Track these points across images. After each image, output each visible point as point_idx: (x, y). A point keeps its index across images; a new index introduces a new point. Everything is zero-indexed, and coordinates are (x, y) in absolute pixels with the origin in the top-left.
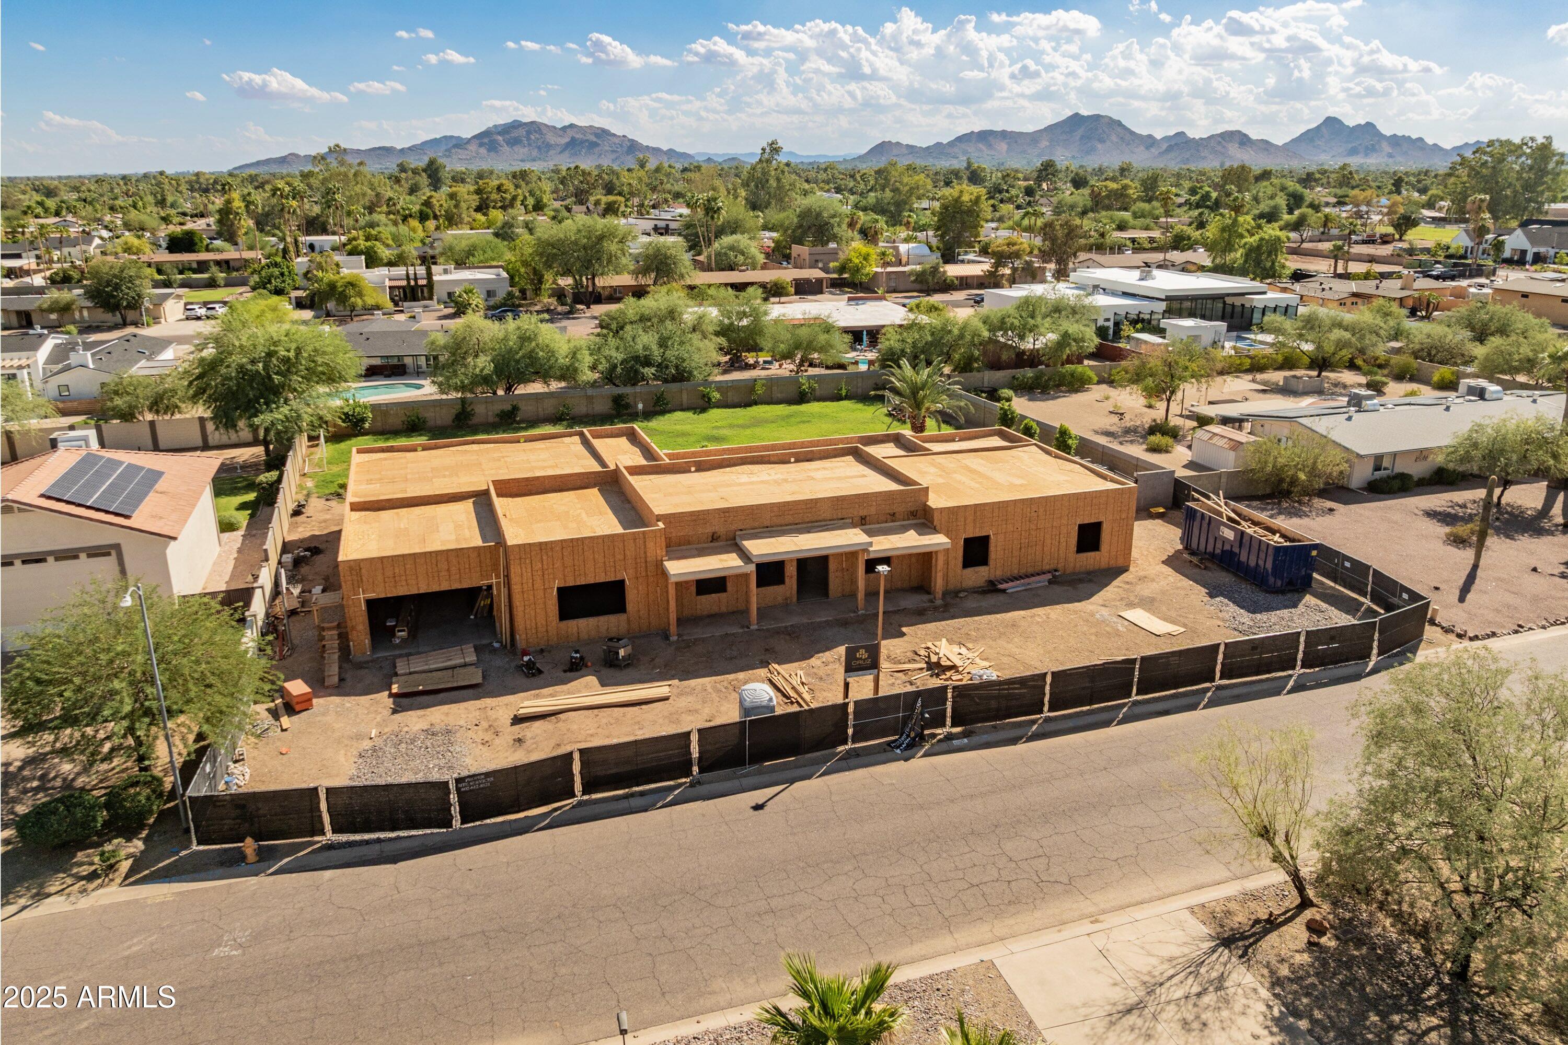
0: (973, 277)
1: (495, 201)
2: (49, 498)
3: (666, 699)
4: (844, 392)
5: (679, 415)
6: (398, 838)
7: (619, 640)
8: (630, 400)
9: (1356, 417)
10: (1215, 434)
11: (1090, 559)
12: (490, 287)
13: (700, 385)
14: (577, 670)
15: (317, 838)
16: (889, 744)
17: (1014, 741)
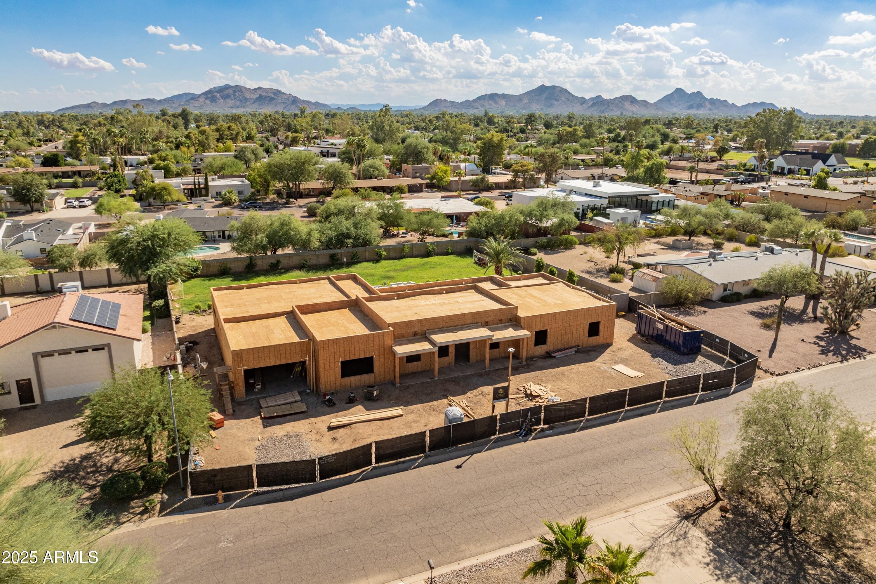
0: (502, 183)
1: (227, 135)
2: (75, 320)
3: (401, 416)
4: (450, 251)
5: (365, 264)
6: (289, 488)
7: (373, 387)
8: (339, 256)
9: (714, 264)
10: (645, 273)
11: (594, 340)
12: (240, 189)
13: (375, 248)
14: (353, 403)
15: (250, 490)
16: (515, 434)
17: (573, 431)
